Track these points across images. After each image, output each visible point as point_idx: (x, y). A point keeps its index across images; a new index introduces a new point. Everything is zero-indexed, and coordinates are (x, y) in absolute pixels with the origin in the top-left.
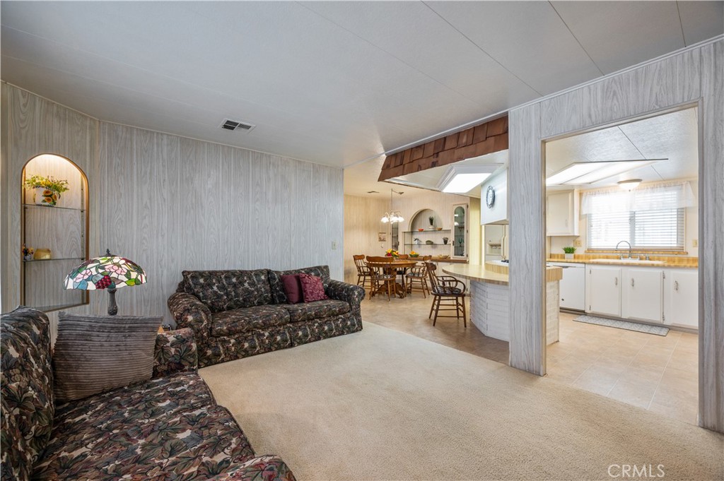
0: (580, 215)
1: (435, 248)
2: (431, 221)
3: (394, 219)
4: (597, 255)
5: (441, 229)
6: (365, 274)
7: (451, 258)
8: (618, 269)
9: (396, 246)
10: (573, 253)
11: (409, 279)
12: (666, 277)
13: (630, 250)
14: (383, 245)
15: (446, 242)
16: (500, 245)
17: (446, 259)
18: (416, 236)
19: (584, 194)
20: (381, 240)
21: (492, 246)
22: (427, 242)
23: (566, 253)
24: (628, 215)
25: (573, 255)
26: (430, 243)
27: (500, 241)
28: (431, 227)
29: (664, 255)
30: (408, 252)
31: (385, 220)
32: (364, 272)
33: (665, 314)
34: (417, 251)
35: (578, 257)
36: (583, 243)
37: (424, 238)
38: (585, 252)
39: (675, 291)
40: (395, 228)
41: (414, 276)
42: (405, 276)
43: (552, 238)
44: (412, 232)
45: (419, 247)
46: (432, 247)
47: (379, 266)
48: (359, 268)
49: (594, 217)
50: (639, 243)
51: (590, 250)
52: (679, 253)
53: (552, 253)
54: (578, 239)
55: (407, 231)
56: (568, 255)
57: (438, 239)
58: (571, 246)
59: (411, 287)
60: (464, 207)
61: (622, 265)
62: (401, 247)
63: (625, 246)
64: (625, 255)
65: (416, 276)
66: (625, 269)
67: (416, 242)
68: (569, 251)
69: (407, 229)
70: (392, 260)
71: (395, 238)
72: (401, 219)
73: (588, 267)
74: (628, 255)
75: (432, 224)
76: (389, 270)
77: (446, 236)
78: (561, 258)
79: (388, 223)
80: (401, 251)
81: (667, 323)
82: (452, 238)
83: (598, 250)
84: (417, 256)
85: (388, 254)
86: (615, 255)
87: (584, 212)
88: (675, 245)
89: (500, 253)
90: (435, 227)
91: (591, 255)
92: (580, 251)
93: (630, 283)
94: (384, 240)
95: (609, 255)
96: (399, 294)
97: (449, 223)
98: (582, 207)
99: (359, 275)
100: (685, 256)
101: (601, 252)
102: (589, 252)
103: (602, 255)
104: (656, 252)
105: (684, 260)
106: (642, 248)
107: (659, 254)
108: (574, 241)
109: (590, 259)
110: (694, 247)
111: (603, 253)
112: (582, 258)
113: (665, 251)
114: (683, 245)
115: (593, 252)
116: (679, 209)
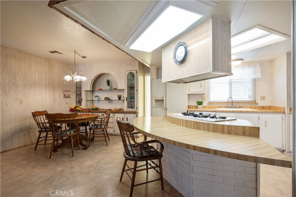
1: (111, 102)
2: (108, 82)
3: (78, 78)
4: (214, 106)
5: (116, 89)
6: (46, 130)
7: (125, 110)
9: (79, 102)
10: (202, 104)
11: (92, 131)
13: (232, 103)
14: (67, 101)
15: (120, 98)
16: (163, 100)
17: (120, 111)
18: (96, 94)
20: (65, 97)
21: (156, 101)
22: (105, 98)
23: (198, 105)
26: (107, 99)
27: (163, 97)
28: (108, 87)
29: (247, 105)
30: (90, 106)
31: (68, 78)
32: (45, 128)
34: (97, 105)
35: (204, 107)
36: (206, 99)
37: (103, 96)
38: (208, 104)
39: (265, 127)
40: (78, 86)
41: (97, 128)
42: (88, 127)
44: (93, 91)
45: (99, 102)
46: (109, 102)
47: (62, 122)
48: (38, 124)
50: (235, 98)
51: (210, 103)
53: (190, 105)
54: (204, 96)
55: (89, 89)
57: (114, 96)
58: (200, 100)
59: (94, 136)
60: (134, 72)
61: (237, 112)
62: (84, 103)
65: (99, 127)
67: (96, 99)
68: (200, 103)
69: (89, 88)
70: (76, 115)
71: (79, 95)
72: (84, 79)
75: (108, 84)
76: (72, 125)
77: (120, 94)
78: (195, 108)
79: (72, 81)
80: (84, 106)
82: (125, 95)
84: (97, 109)
85: (72, 110)
86: (224, 105)
89: (163, 106)
90: (111, 87)
91: (211, 106)
92: (205, 104)
94: (69, 97)
95: (220, 105)
96: (83, 145)
97: (122, 84)
99: (40, 132)
100: (257, 105)
101: (216, 103)
102: (210, 104)
103: (217, 105)
104: (244, 103)
105: (257, 107)
106: (236, 101)
107: (245, 104)
108: (202, 97)
109: (210, 108)
110: (261, 100)
111: (217, 104)
112: (206, 108)
113: (248, 102)
114: (256, 99)
115: (212, 104)
116: (254, 79)
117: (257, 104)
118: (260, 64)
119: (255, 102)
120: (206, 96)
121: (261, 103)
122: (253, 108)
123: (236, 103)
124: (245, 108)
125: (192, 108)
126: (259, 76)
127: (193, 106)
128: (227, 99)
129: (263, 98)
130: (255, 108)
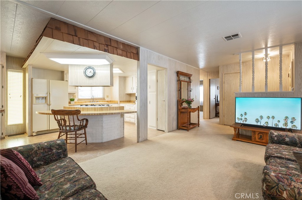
4: (82, 101)
10: (74, 101)
35: (75, 103)
36: (77, 96)
51: (79, 100)
56: (72, 102)
58: (72, 98)
64: (91, 101)
91: (80, 101)
92: (76, 100)
103: (84, 101)
108: (73, 95)
110: (107, 98)
112: (77, 103)
113: (101, 99)
114: (104, 97)
117: (105, 100)
119: (104, 99)
120: (76, 94)
124: (100, 102)
130: (104, 102)
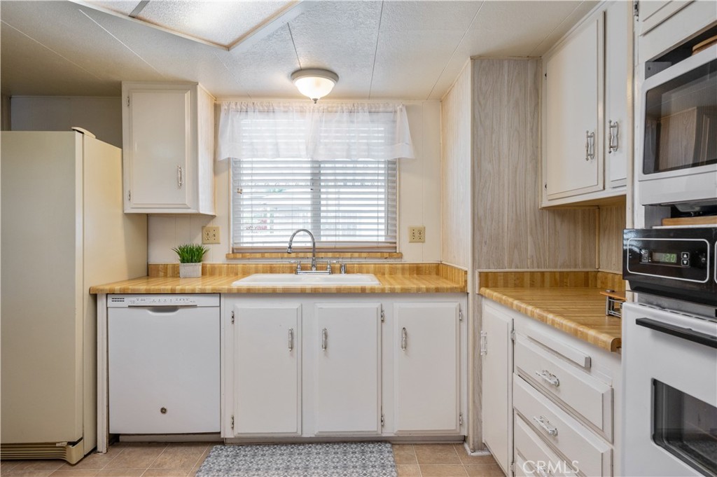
0: (215, 161)
8: (292, 305)
10: (199, 260)
12: (387, 318)
13: (314, 250)
19: (224, 107)
23: (183, 261)
24: (307, 169)
25: (198, 266)
29: (367, 261)
33: (384, 412)
35: (212, 272)
36: (222, 235)
38: (228, 257)
39: (402, 351)
43: (153, 221)
49: (246, 168)
50: (328, 237)
51: (238, 252)
52: (391, 256)
53: (152, 262)
54: (211, 225)
56: (187, 269)
58: (197, 242)
63: (303, 241)
64: (304, 262)
66: (308, 303)
68: (191, 255)
73: (228, 304)
74: (308, 262)
81: (389, 432)
83: (254, 251)
86: (286, 262)
87: (224, 154)
88: (382, 239)
91: (240, 264)
92: (216, 255)
93: (318, 340)
95: (277, 263)
98: (220, 141)
100: (397, 261)
101: (258, 255)
102: (235, 258)
104: (356, 255)
105: (397, 269)
106: (333, 246)
107: (360, 257)
108: (203, 228)
109: (236, 274)
110: (410, 242)
111: (263, 258)
112: (220, 274)
113: (370, 251)
114: (395, 237)
115: (243, 258)
116: (389, 162)
117: (400, 256)
118: (407, 108)
119: (392, 250)
120: (221, 225)
121: (412, 254)
122: (387, 271)
123: (330, 255)
124: (359, 271)
125: (161, 274)
126: (404, 151)
127: (166, 266)
128: (288, 239)
129: (417, 234)
130: (392, 272)
